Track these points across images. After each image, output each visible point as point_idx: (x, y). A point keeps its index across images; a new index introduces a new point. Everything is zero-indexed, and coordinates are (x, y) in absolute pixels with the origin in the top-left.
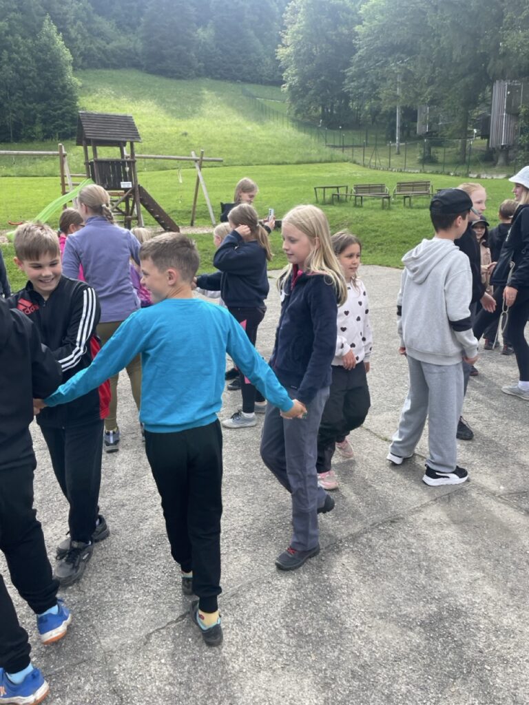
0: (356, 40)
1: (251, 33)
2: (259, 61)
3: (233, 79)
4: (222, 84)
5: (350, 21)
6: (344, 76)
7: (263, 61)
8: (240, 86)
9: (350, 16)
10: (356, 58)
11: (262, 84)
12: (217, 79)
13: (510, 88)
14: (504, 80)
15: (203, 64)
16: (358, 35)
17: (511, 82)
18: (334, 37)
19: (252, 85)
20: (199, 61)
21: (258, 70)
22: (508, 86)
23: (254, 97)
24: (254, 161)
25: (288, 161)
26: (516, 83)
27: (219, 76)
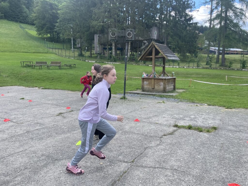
0: (58, 15)
1: (24, 7)
2: (27, 16)
3: (16, 21)
4: (11, 22)
5: (57, 9)
6: (55, 26)
7: (29, 16)
8: (19, 24)
9: (57, 7)
10: (58, 21)
11: (28, 24)
12: (10, 20)
13: (99, 36)
14: (97, 34)
15: (3, 15)
16: (59, 14)
17: (99, 35)
18: (51, 13)
19: (24, 24)
20: (2, 13)
21: (27, 19)
22: (98, 36)
23: (24, 28)
24: (16, 51)
25: (29, 52)
26: (100, 35)
27: (10, 19)
